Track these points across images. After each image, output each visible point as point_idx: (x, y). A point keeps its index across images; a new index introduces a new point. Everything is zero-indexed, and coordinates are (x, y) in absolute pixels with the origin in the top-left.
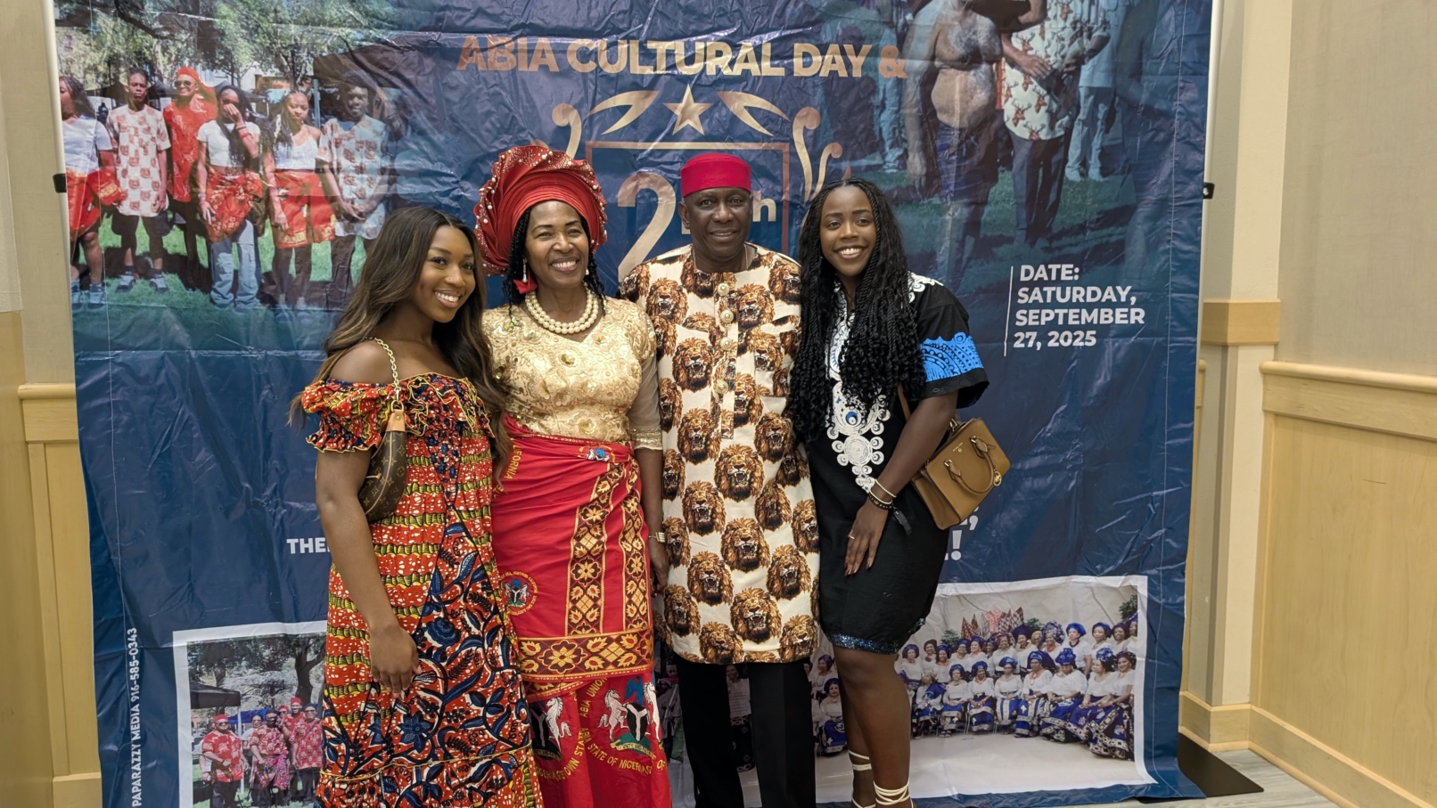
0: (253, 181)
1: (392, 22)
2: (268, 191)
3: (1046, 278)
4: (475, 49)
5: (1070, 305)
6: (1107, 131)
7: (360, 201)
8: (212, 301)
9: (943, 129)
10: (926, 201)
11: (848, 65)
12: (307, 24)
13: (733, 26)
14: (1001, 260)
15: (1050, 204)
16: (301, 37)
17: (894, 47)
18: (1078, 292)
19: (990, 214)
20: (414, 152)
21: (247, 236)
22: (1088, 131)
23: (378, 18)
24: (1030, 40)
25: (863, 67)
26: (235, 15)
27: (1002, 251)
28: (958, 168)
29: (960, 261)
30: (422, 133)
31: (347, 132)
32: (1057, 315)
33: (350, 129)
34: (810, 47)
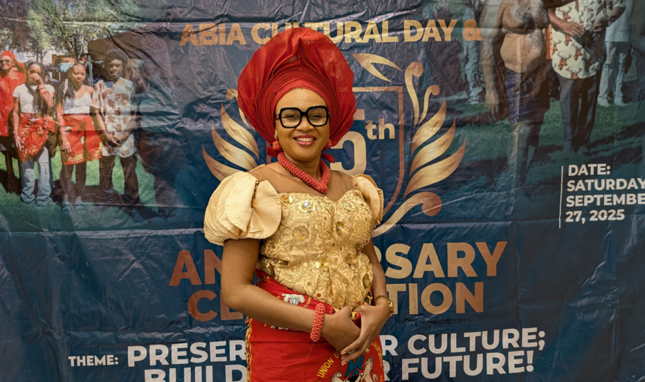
0: (49, 122)
1: (138, 17)
2: (58, 128)
3: (587, 174)
4: (191, 32)
5: (605, 192)
6: (626, 72)
7: (119, 133)
8: (22, 200)
9: (509, 74)
10: (500, 123)
11: (442, 34)
12: (84, 21)
13: (362, 11)
14: (554, 161)
15: (587, 123)
16: (80, 30)
17: (473, 20)
18: (610, 183)
19: (545, 130)
20: (153, 101)
21: (44, 157)
22: (613, 72)
23: (129, 15)
24: (568, 12)
25: (452, 34)
26: (40, 17)
27: (555, 155)
28: (521, 100)
29: (525, 163)
30: (156, 87)
31: (110, 89)
32: (595, 199)
33: (111, 87)
34: (415, 23)
